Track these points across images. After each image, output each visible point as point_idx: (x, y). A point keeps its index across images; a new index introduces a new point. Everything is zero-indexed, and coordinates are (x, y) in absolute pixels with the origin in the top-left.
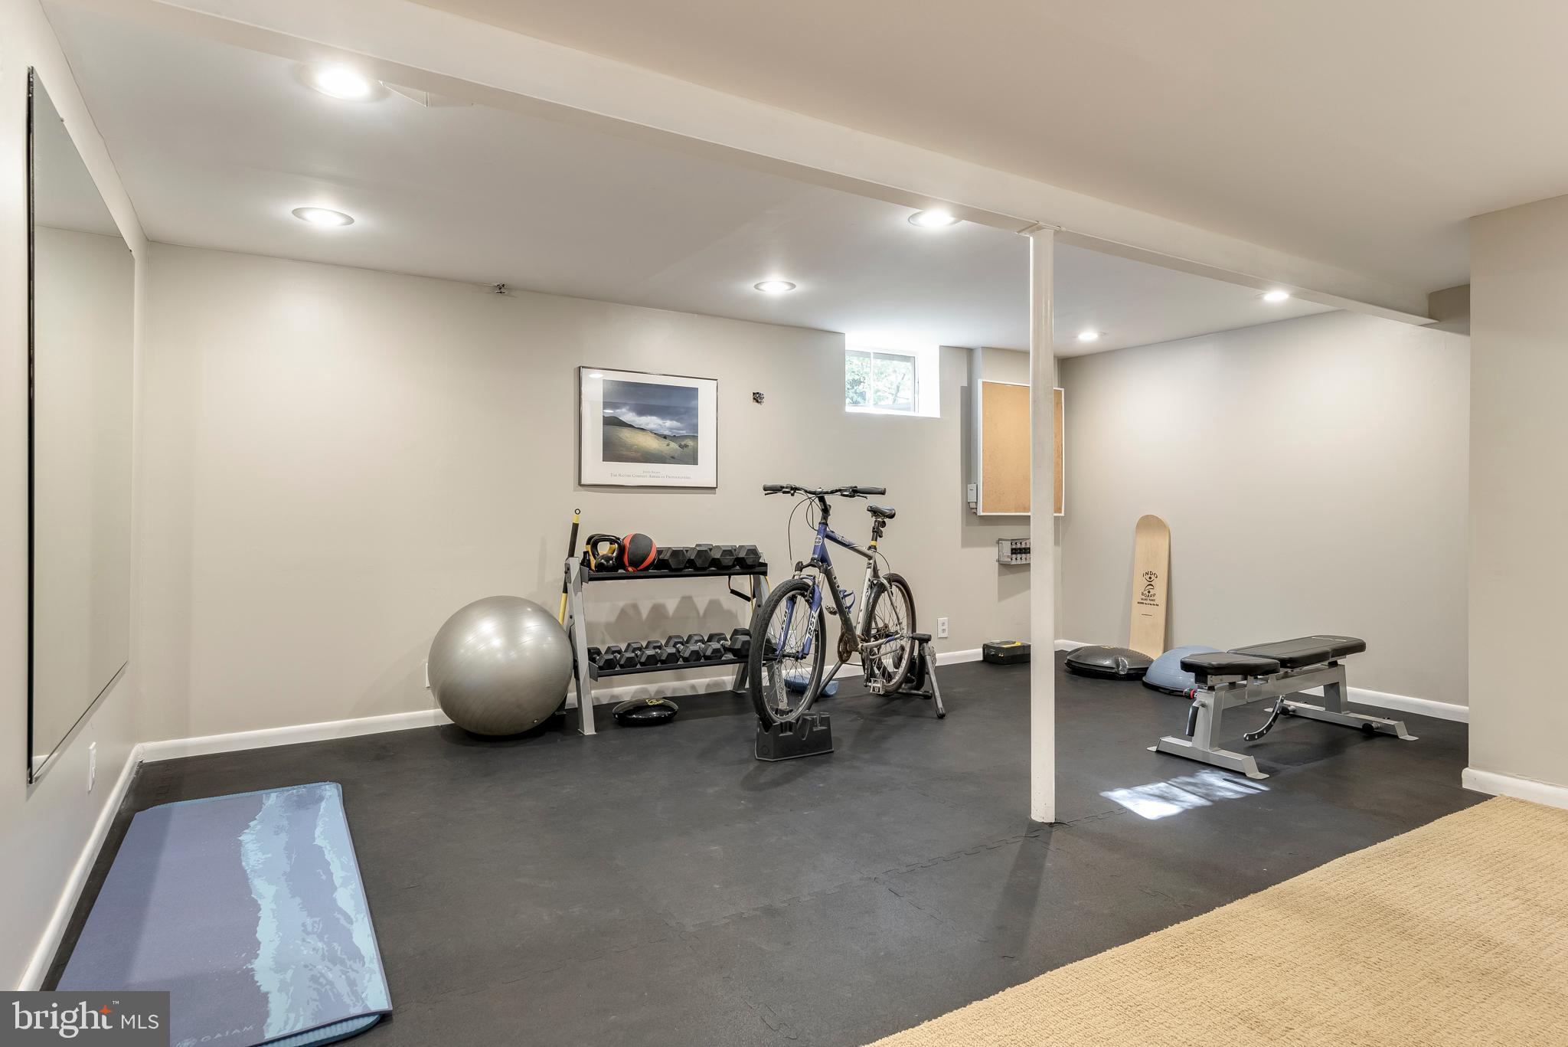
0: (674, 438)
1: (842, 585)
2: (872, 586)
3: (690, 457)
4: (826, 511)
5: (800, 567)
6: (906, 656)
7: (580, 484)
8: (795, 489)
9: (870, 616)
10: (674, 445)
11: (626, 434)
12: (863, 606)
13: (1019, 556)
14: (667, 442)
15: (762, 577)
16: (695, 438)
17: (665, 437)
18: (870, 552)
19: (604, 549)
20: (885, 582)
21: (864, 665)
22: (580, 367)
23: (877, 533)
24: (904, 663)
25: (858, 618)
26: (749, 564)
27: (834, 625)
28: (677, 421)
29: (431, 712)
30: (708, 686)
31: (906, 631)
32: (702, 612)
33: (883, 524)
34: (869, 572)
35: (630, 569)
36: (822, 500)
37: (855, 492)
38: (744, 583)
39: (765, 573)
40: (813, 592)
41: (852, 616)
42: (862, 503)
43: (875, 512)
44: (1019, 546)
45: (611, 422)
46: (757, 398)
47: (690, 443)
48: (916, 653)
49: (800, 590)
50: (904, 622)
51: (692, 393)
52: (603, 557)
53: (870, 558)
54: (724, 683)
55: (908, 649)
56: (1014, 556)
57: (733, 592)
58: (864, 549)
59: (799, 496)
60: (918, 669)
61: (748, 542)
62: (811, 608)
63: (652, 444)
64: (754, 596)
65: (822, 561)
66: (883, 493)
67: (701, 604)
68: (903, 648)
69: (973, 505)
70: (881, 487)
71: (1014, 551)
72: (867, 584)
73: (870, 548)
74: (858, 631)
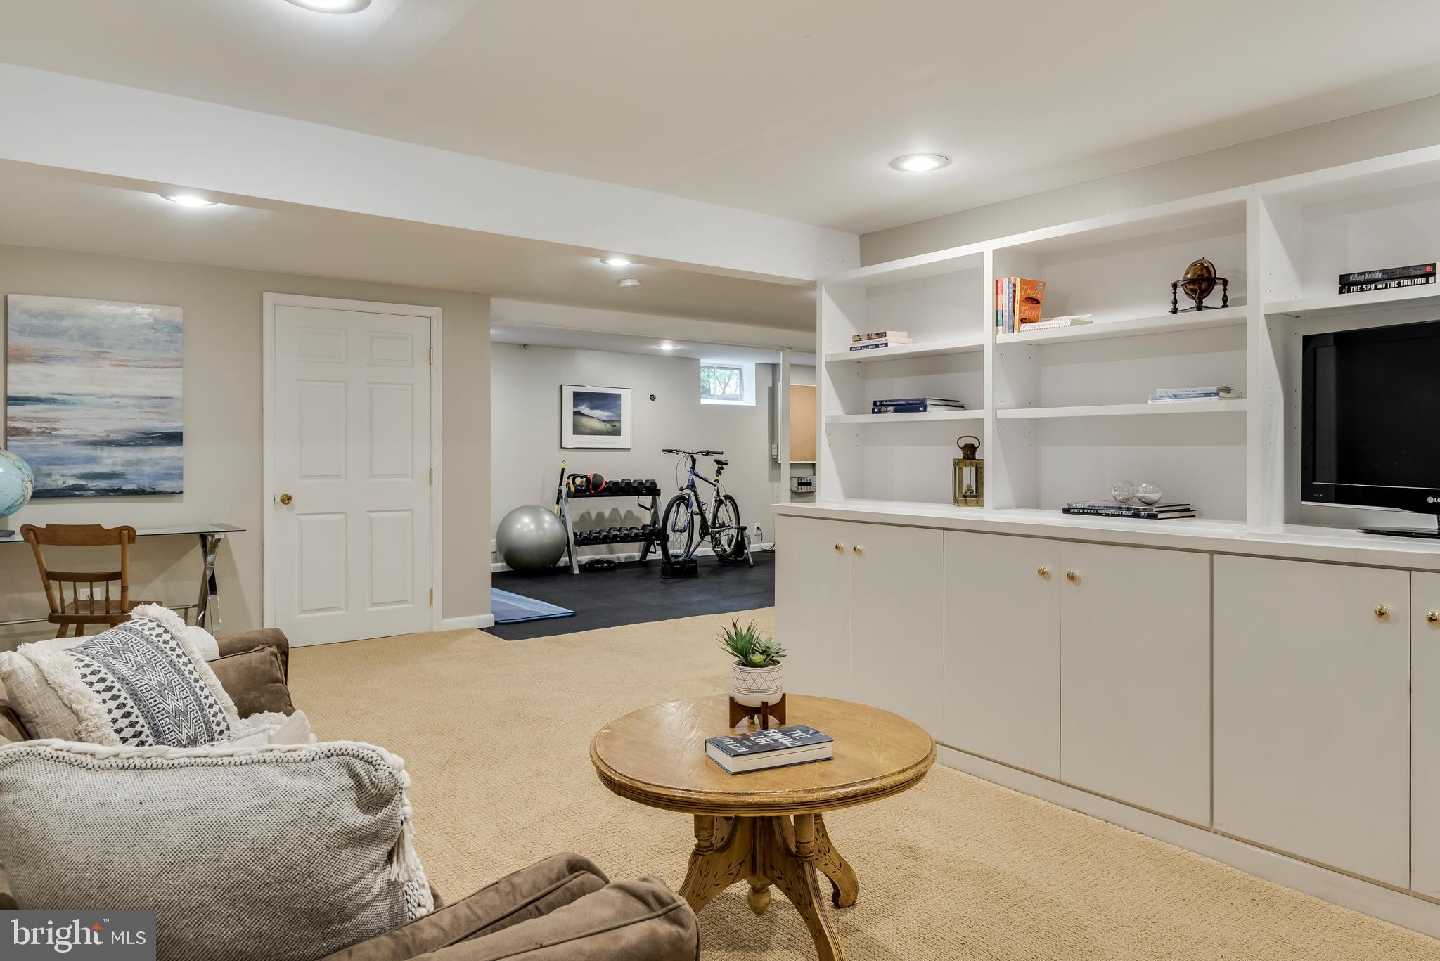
0: (609, 422)
1: (702, 500)
2: (716, 501)
3: (616, 432)
4: (694, 462)
5: (681, 489)
6: (734, 540)
7: (562, 447)
8: (679, 451)
9: (715, 516)
10: (609, 426)
11: (584, 420)
12: (712, 511)
13: (803, 487)
14: (605, 423)
15: (657, 497)
16: (619, 421)
17: (604, 421)
18: (715, 483)
19: (578, 481)
20: (723, 499)
21: (712, 542)
22: (561, 386)
23: (719, 473)
24: (733, 543)
25: (709, 517)
26: (651, 489)
27: (698, 519)
28: (611, 412)
29: (500, 564)
30: (626, 558)
31: (734, 525)
32: (623, 518)
33: (722, 468)
34: (715, 493)
35: (593, 492)
36: (692, 457)
37: (708, 453)
38: (646, 500)
39: (659, 495)
40: (688, 501)
41: (707, 515)
42: (712, 458)
43: (718, 462)
44: (803, 481)
45: (577, 414)
46: (652, 398)
47: (616, 424)
48: (739, 539)
49: (682, 500)
50: (734, 521)
51: (617, 397)
52: (579, 485)
53: (715, 486)
54: (634, 557)
55: (735, 537)
56: (800, 487)
57: (640, 506)
58: (713, 481)
59: (682, 455)
60: (741, 546)
61: (650, 478)
62: (687, 509)
63: (598, 425)
64: (652, 507)
65: (692, 487)
66: (722, 453)
67: (623, 513)
68: (733, 536)
69: (775, 457)
70: (720, 450)
71: (800, 484)
72: (714, 499)
73: (715, 481)
74: (709, 523)
